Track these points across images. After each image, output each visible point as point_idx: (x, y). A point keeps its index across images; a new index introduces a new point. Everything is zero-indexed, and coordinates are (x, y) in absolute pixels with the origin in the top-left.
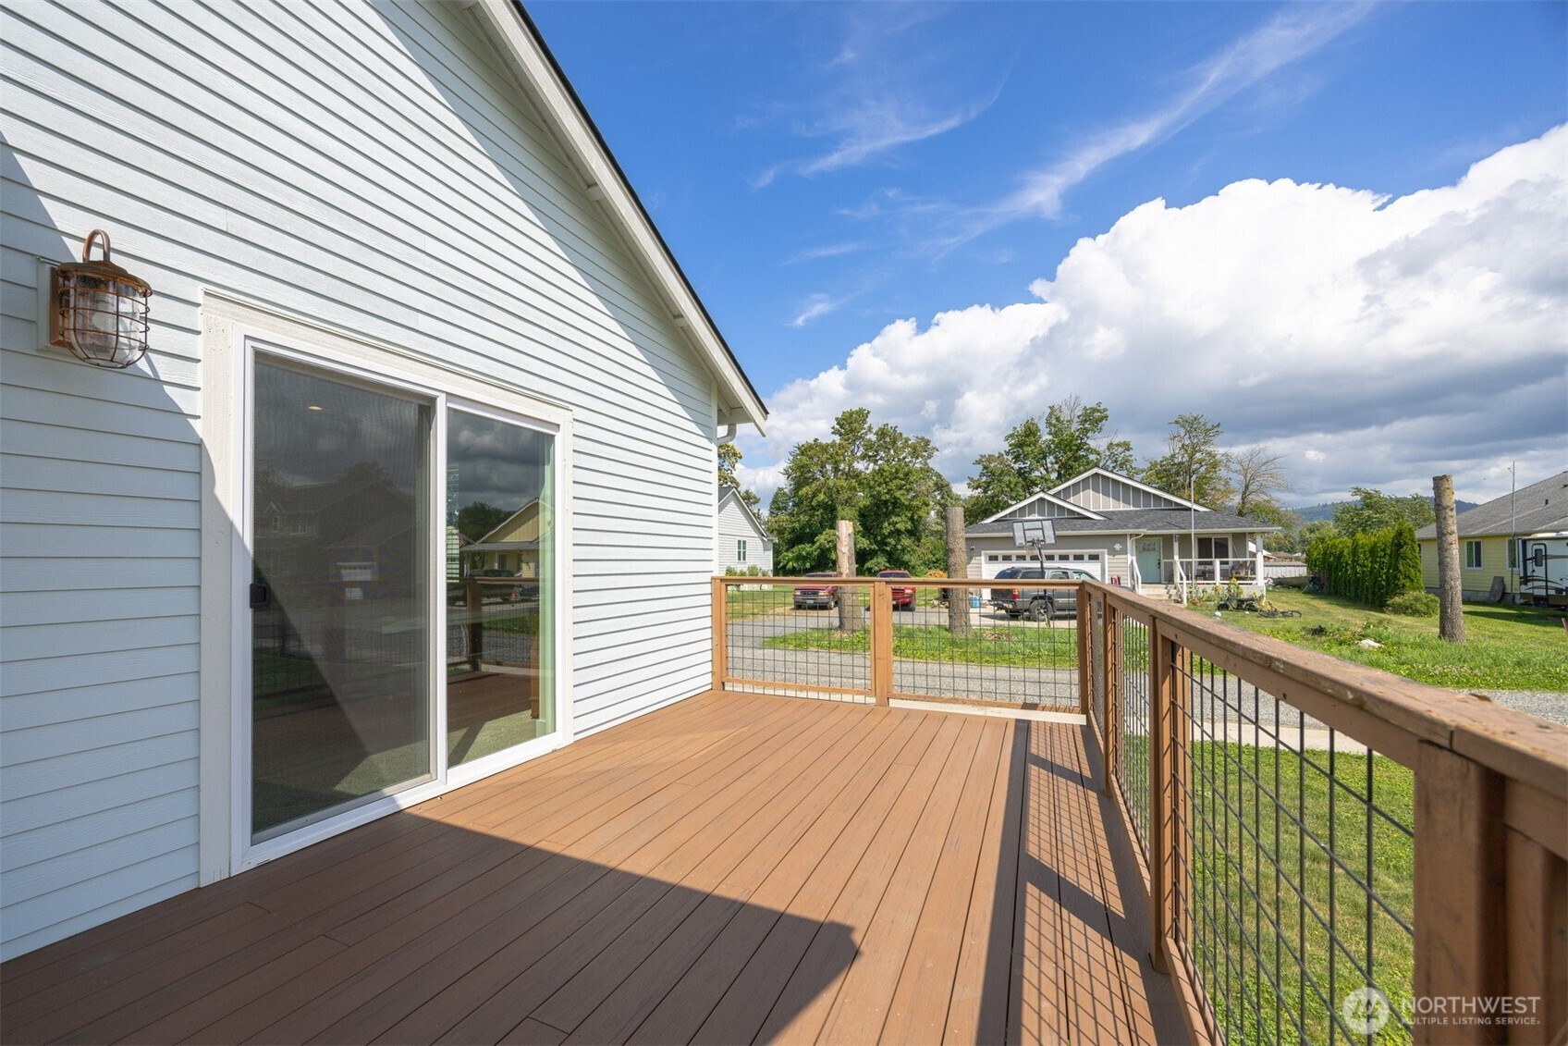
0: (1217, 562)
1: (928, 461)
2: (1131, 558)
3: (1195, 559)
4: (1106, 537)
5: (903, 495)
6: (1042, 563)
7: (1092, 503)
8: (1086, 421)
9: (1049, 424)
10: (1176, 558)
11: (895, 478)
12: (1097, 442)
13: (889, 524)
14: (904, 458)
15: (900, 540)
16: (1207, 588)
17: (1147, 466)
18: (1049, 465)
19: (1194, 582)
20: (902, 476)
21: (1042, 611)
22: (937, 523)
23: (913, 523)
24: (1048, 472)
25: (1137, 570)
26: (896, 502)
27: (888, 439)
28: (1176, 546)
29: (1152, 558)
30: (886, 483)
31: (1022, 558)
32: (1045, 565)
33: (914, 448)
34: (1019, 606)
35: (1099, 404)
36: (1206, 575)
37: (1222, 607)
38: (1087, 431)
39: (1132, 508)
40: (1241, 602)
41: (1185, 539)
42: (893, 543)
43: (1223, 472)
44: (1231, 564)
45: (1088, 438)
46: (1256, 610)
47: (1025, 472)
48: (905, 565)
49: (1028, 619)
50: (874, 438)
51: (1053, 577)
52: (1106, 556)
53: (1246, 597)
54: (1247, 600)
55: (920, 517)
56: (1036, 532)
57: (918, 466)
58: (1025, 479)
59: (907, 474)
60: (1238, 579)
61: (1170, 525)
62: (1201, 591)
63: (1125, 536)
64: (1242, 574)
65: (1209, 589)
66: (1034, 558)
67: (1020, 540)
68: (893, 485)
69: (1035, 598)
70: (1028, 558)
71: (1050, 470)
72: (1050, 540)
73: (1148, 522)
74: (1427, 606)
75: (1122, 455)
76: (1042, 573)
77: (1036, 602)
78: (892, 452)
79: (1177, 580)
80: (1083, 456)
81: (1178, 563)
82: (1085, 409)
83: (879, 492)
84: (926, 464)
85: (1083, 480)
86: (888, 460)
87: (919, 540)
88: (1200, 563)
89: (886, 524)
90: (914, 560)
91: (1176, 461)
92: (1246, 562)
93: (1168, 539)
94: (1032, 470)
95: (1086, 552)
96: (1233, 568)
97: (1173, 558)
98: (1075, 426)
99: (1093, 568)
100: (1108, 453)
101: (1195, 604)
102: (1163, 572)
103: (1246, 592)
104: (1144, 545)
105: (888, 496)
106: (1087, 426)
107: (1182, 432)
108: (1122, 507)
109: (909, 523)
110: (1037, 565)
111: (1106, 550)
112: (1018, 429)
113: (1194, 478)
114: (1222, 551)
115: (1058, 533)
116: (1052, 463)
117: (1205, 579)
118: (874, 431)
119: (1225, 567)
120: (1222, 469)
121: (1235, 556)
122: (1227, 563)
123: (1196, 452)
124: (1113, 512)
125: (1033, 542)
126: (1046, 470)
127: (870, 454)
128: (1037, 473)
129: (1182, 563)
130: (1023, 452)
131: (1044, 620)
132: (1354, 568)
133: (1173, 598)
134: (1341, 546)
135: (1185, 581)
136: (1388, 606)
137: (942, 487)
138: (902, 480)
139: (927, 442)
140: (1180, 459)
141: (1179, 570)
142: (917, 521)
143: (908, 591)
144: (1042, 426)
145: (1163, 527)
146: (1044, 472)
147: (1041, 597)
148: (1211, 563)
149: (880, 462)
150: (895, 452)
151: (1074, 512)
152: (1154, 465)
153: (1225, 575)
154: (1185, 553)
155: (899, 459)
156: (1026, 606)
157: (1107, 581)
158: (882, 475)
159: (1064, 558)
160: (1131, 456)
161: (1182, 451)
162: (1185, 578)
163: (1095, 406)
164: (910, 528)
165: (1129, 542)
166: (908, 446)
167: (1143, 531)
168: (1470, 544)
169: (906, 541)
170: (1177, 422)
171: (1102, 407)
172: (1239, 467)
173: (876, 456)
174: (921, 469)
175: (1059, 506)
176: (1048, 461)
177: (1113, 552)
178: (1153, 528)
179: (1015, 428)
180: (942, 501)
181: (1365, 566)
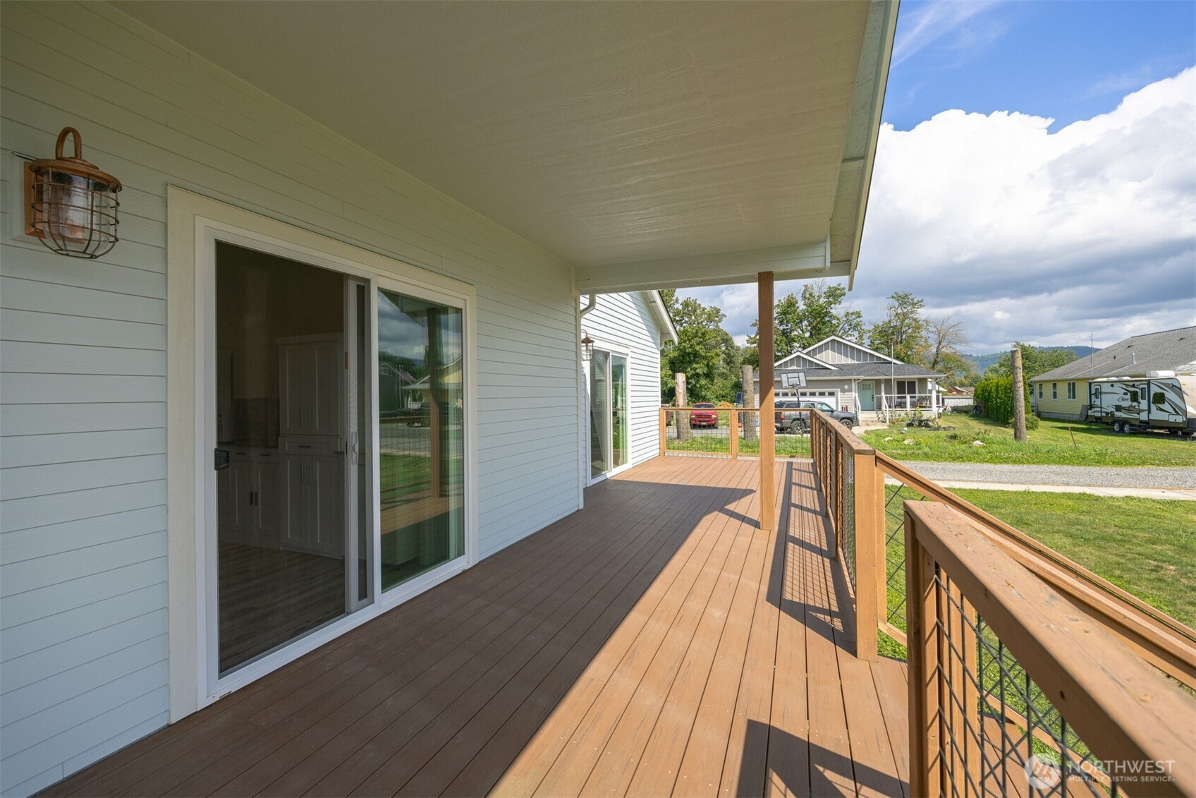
0: (908, 396)
1: (719, 324)
2: (855, 394)
3: (895, 395)
4: (839, 381)
5: (701, 349)
6: (798, 398)
7: (830, 358)
8: (830, 296)
9: (804, 297)
10: (883, 394)
11: (696, 337)
12: (838, 310)
13: (691, 369)
14: (702, 322)
15: (699, 381)
16: (901, 413)
17: (871, 327)
18: (804, 327)
19: (894, 409)
20: (700, 335)
21: (799, 428)
22: (723, 367)
23: (708, 368)
24: (803, 332)
25: (858, 404)
26: (696, 354)
27: (690, 308)
28: (883, 386)
29: (868, 394)
30: (690, 340)
31: (786, 395)
32: (800, 399)
33: (709, 315)
34: (784, 425)
35: (839, 285)
36: (901, 405)
37: (910, 425)
38: (831, 304)
39: (856, 362)
40: (921, 422)
41: (888, 382)
42: (694, 382)
43: (924, 333)
44: (917, 398)
45: (831, 308)
46: (930, 427)
47: (787, 332)
48: (704, 398)
49: (790, 433)
50: (680, 307)
51: (805, 406)
52: (839, 393)
53: (925, 418)
54: (925, 420)
55: (714, 364)
56: (795, 379)
57: (711, 327)
58: (787, 337)
59: (704, 334)
60: (920, 407)
61: (879, 373)
62: (897, 415)
63: (851, 380)
64: (924, 405)
65: (903, 414)
66: (794, 395)
67: (785, 384)
68: (694, 342)
69: (794, 420)
70: (790, 395)
71: (805, 330)
72: (804, 384)
73: (865, 371)
74: (1032, 423)
75: (855, 321)
76: (798, 404)
77: (795, 423)
78: (693, 317)
79: (883, 408)
80: (828, 321)
81: (884, 398)
82: (829, 287)
83: (684, 347)
84: (717, 326)
85: (825, 344)
86: (691, 324)
87: (713, 381)
88: (898, 397)
89: (689, 369)
90: (709, 395)
91: (892, 325)
92: (926, 397)
93: (878, 382)
94: (792, 331)
95: (827, 390)
96: (918, 400)
97: (881, 394)
98: (822, 300)
99: (831, 401)
100: (845, 319)
101: (894, 423)
102: (875, 404)
103: (926, 415)
104: (863, 385)
105: (690, 350)
106: (831, 299)
107: (896, 304)
108: (850, 361)
109: (706, 369)
110: (795, 399)
111: (839, 390)
112: (783, 301)
113: (904, 336)
114: (912, 390)
115: (808, 378)
116: (806, 326)
117: (901, 407)
118: (680, 302)
119: (913, 399)
120: (924, 331)
121: (920, 393)
122: (915, 397)
123: (906, 319)
124: (844, 364)
125: (793, 386)
126: (802, 330)
127: (677, 319)
128: (796, 333)
129: (887, 398)
130: (786, 318)
131: (800, 434)
132: (996, 400)
133: (881, 419)
134: (991, 385)
135: (888, 409)
136: (1009, 423)
137: (727, 341)
138: (701, 338)
139: (718, 311)
140: (895, 324)
141: (884, 402)
142: (712, 367)
143: (713, 416)
144: (799, 298)
145: (875, 375)
146: (801, 332)
147: (798, 419)
148: (905, 397)
149: (684, 325)
150: (695, 317)
151: (819, 365)
152: (876, 327)
153: (913, 405)
154: (888, 391)
155: (698, 323)
156: (789, 425)
157: (840, 409)
158: (686, 335)
159: (813, 394)
160: (861, 321)
161: (897, 318)
162: (887, 407)
163: (836, 286)
164: (706, 372)
165: (853, 384)
166: (705, 314)
167: (862, 377)
168: (1069, 384)
169: (703, 382)
170: (893, 297)
171: (842, 286)
172: (934, 329)
173: (681, 320)
174: (714, 330)
175: (809, 361)
176: (803, 324)
177: (843, 391)
178: (868, 375)
179: (780, 301)
180: (727, 351)
181: (1002, 399)
